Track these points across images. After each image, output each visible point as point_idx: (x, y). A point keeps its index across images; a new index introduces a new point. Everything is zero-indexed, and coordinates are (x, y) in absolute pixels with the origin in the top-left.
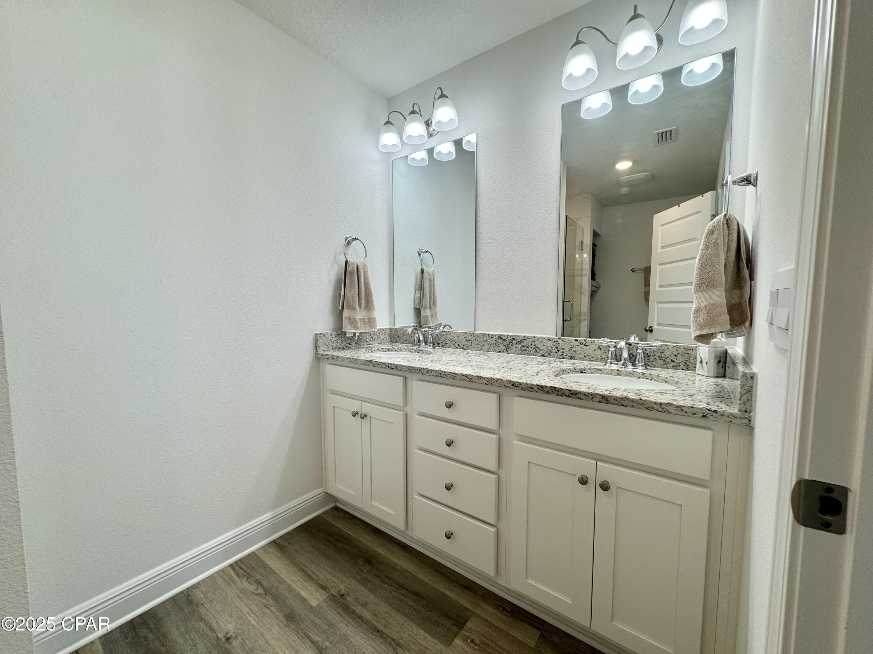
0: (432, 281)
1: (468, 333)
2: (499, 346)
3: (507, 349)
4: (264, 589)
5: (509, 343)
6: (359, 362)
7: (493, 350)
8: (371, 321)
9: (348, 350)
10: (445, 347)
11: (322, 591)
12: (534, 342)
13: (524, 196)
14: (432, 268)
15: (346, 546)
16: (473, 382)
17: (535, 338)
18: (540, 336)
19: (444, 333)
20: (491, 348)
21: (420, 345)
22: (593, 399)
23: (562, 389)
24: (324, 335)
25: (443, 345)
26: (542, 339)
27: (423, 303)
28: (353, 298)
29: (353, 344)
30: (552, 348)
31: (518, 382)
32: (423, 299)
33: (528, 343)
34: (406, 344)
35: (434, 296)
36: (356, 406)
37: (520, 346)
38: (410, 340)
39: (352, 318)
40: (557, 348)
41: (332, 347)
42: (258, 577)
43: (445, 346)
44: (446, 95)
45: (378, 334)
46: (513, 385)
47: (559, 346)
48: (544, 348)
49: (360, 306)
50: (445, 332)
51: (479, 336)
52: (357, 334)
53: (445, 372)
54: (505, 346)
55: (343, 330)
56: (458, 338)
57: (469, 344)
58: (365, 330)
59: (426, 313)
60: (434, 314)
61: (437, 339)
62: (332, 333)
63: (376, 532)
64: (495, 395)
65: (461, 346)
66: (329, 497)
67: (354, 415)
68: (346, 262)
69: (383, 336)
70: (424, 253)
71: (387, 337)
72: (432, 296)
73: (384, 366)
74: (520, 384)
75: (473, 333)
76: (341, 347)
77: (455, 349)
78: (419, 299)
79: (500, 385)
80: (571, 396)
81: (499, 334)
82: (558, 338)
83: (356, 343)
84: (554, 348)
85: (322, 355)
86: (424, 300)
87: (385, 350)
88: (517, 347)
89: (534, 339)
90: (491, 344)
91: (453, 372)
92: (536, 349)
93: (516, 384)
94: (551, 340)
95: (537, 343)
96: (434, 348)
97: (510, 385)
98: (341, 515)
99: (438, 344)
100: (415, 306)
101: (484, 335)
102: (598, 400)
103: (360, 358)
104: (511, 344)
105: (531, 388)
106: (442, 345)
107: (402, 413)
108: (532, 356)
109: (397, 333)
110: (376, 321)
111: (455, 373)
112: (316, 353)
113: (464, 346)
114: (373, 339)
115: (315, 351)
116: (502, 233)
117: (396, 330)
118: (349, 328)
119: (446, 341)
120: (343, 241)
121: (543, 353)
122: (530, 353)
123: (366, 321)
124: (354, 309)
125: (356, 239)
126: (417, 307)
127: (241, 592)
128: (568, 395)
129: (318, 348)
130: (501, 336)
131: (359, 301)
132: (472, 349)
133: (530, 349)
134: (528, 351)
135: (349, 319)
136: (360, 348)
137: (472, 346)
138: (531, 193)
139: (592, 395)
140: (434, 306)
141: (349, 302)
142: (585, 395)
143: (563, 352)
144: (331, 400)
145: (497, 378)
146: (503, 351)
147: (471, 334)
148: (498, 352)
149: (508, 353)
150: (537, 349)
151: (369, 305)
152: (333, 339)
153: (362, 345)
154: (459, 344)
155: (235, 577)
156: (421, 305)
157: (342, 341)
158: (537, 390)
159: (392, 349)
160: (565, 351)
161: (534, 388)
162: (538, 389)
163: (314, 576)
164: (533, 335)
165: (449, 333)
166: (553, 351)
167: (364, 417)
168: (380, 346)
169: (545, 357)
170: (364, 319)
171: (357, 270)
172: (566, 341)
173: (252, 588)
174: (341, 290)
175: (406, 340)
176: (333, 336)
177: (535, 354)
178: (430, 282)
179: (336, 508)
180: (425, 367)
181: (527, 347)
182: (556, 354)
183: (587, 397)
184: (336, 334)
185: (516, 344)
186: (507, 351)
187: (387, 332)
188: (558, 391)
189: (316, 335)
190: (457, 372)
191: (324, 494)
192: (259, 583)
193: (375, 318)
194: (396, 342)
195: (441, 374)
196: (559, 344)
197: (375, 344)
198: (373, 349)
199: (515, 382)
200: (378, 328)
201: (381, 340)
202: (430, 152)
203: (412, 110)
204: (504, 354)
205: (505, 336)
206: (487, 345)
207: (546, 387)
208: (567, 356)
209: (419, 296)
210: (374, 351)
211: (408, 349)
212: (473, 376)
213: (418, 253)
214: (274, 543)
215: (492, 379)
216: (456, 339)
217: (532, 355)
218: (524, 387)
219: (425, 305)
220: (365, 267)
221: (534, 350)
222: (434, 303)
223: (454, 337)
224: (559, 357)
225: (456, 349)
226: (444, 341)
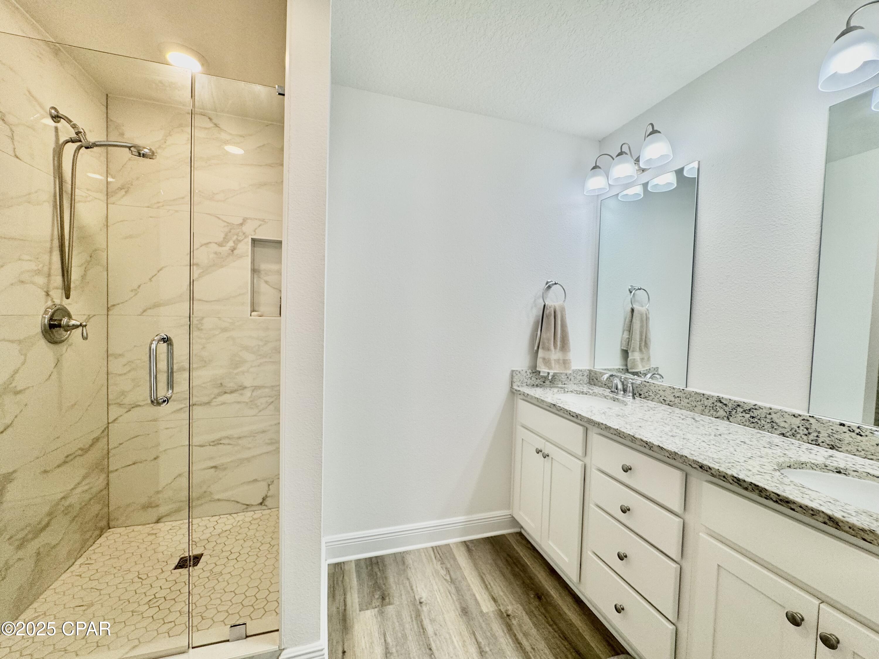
0: (645, 320)
1: (676, 388)
2: (717, 410)
3: (729, 417)
4: (450, 577)
5: (732, 409)
6: (545, 404)
7: (709, 414)
8: (565, 363)
9: (541, 387)
10: (648, 400)
11: (493, 603)
12: (770, 414)
13: (763, 229)
14: (647, 307)
15: (521, 573)
16: (653, 451)
17: (771, 409)
18: (780, 408)
19: (647, 384)
20: (707, 411)
21: (617, 393)
22: (814, 516)
23: (767, 490)
24: (519, 372)
25: (646, 397)
26: (782, 413)
27: (631, 344)
28: (549, 340)
29: (547, 382)
30: (798, 427)
31: (706, 466)
32: (631, 341)
33: (760, 414)
34: (604, 389)
35: (646, 337)
36: (540, 444)
37: (748, 416)
38: (609, 385)
39: (546, 358)
40: (807, 430)
41: (526, 384)
42: (449, 566)
43: (647, 398)
44: (658, 130)
45: (575, 375)
46: (701, 467)
47: (810, 426)
48: (786, 425)
49: (555, 347)
50: (648, 382)
51: (690, 394)
52: (551, 374)
53: (623, 432)
54: (726, 412)
55: (538, 369)
56: (664, 393)
57: (677, 400)
58: (559, 370)
59: (635, 356)
60: (646, 358)
61: (639, 389)
62: (527, 370)
63: (552, 572)
64: (679, 472)
65: (667, 403)
66: (514, 522)
67: (538, 451)
68: (545, 306)
69: (581, 377)
70: (637, 290)
71: (586, 379)
72: (644, 337)
73: (566, 412)
74: (710, 468)
75: (683, 390)
76: (535, 384)
77: (659, 404)
78: (628, 340)
79: (685, 463)
80: (780, 502)
81: (718, 397)
82: (810, 416)
83: (550, 382)
84: (802, 428)
85: (516, 390)
86: (633, 341)
87: (579, 392)
88: (743, 416)
89: (771, 411)
90: (706, 406)
91: (632, 435)
92: (772, 423)
93: (705, 467)
94: (797, 417)
95: (773, 416)
96: (634, 398)
97: (697, 467)
98: (524, 542)
99: (640, 395)
100: (622, 348)
101: (696, 393)
102: (821, 519)
103: (546, 400)
104: (735, 411)
105: (724, 477)
106: (644, 397)
107: (581, 463)
108: (765, 431)
109: (596, 376)
110: (571, 362)
111: (635, 436)
112: (511, 388)
113: (670, 403)
114: (569, 379)
115: (511, 386)
116: (728, 274)
117: (596, 373)
118: (543, 367)
119: (649, 392)
120: (543, 286)
121: (784, 432)
122: (763, 428)
123: (561, 362)
124: (549, 349)
125: (555, 284)
126: (625, 349)
127: (435, 571)
128: (774, 499)
129: (513, 383)
130: (721, 399)
131: (554, 342)
132: (681, 407)
133: (763, 422)
134: (760, 425)
135: (544, 359)
136: (553, 387)
137: (681, 405)
138: (774, 225)
139: (812, 510)
140: (646, 349)
141: (544, 343)
142: (801, 507)
143: (817, 436)
144: (521, 433)
145: (681, 454)
146: (723, 418)
147: (680, 390)
148: (715, 418)
149: (730, 422)
150: (774, 424)
151: (564, 346)
152: (527, 377)
153: (557, 384)
154: (665, 399)
155: (433, 557)
156: (629, 347)
157: (537, 379)
158: (731, 481)
159: (587, 392)
160: (820, 435)
161: (728, 479)
162: (733, 480)
163: (489, 587)
164: (768, 405)
165: (653, 385)
166: (801, 432)
167: (545, 456)
168: (575, 387)
169: (787, 437)
170: (559, 360)
171: (555, 312)
172: (824, 422)
173: (443, 572)
174: (537, 331)
175: (605, 385)
176: (528, 374)
177: (770, 430)
178: (642, 321)
179: (520, 534)
180: (604, 423)
181: (759, 419)
182: (805, 438)
183: (804, 511)
184: (531, 371)
185: (742, 413)
186: (728, 419)
187: (586, 374)
188: (761, 491)
189: (513, 371)
190: (636, 436)
191: (510, 516)
192: (448, 571)
193: (570, 360)
194: (595, 385)
195: (619, 434)
196: (811, 424)
197: (570, 384)
198: (566, 390)
199: (703, 464)
200: (573, 368)
201: (578, 381)
202: (645, 185)
203: (620, 151)
204: (723, 421)
205: (726, 399)
206: (701, 406)
207: (744, 481)
208: (824, 444)
209: (627, 337)
210: (568, 392)
211: (603, 395)
212: (653, 444)
213: (629, 290)
214: (465, 543)
215: (676, 453)
216: (661, 393)
217: (767, 431)
218: (715, 474)
219: (634, 348)
220: (563, 309)
221: (770, 425)
222: (646, 345)
223: (659, 390)
224: (810, 442)
225: (661, 404)
226: (647, 392)
